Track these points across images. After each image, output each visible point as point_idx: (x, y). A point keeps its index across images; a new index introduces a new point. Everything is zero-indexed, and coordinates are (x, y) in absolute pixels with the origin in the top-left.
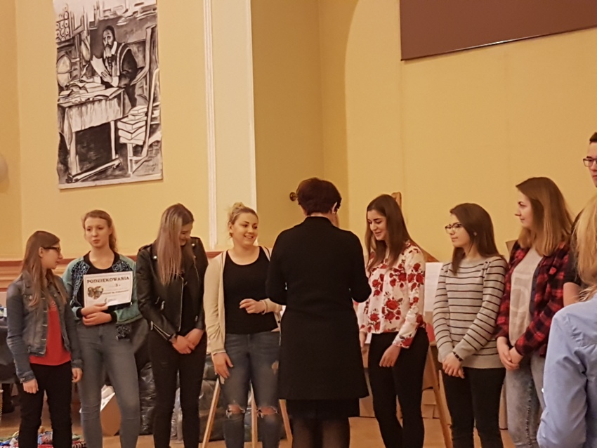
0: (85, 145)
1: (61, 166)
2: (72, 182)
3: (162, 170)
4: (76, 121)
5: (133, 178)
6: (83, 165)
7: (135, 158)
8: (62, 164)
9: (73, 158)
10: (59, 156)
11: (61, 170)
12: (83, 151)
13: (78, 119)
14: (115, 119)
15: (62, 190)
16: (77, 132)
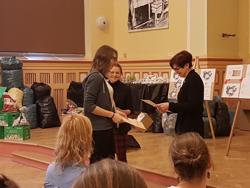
0: (139, 14)
2: (133, 29)
3: (168, 24)
4: (135, 3)
5: (157, 28)
6: (138, 22)
7: (158, 19)
8: (130, 22)
9: (134, 19)
10: (129, 18)
11: (129, 24)
12: (138, 16)
14: (150, 3)
15: (129, 32)
16: (136, 9)
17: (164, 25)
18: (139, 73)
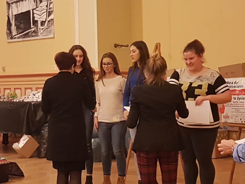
0: (19, 21)
1: (8, 31)
2: (13, 39)
3: (54, 33)
4: (15, 9)
5: (41, 37)
6: (18, 31)
7: (42, 27)
8: (8, 30)
9: (13, 27)
10: (7, 26)
11: (8, 33)
12: (18, 24)
13: (16, 9)
14: (32, 9)
15: (8, 42)
16: (15, 15)
17: (49, 34)
18: (20, 89)
